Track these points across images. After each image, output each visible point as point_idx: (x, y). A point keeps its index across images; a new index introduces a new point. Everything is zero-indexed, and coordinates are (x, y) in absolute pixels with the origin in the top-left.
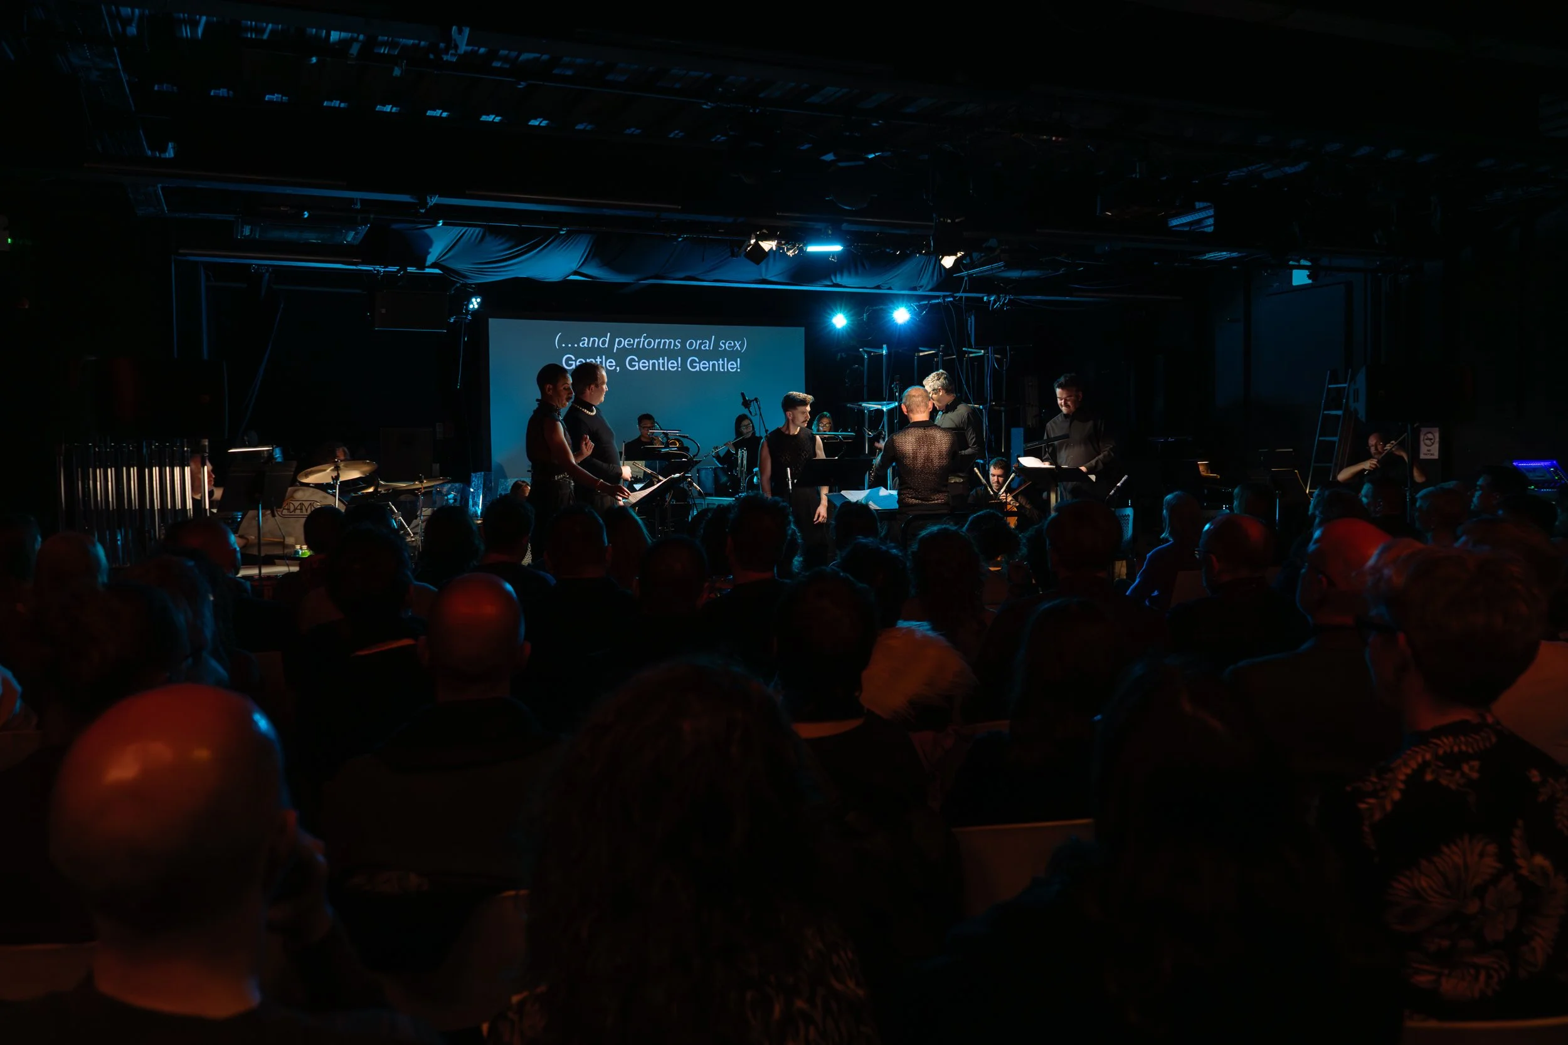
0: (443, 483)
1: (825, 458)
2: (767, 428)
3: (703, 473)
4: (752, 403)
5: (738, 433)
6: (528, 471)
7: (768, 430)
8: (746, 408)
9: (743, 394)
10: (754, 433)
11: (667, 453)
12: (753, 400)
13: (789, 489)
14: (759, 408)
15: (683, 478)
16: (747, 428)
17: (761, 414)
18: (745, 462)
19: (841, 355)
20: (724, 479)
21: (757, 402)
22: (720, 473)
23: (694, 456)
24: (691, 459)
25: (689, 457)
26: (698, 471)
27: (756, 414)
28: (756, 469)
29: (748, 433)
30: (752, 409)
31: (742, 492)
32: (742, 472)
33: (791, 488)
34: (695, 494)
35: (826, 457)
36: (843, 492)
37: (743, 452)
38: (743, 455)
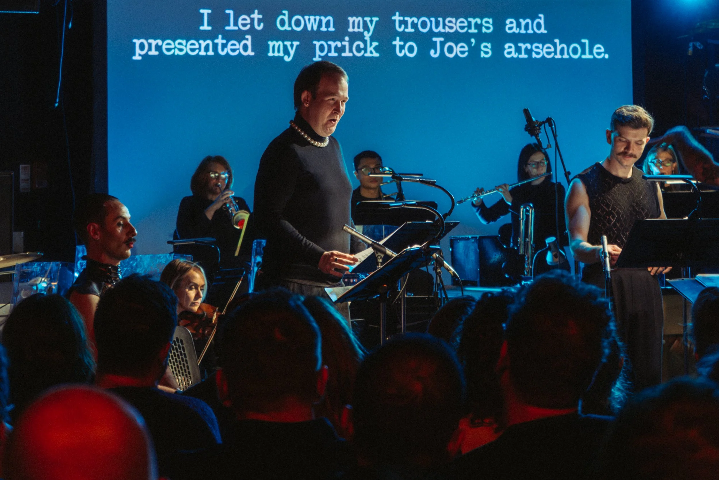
0: (31, 262)
1: (666, 219)
2: (567, 170)
3: (461, 246)
4: (543, 127)
5: (523, 174)
6: (169, 242)
7: (569, 173)
8: (532, 135)
9: (526, 112)
10: (549, 177)
11: (399, 210)
12: (544, 123)
13: (607, 272)
14: (555, 137)
15: (427, 253)
16: (537, 168)
17: (557, 146)
18: (531, 229)
19: (695, 47)
20: (496, 257)
21: (550, 125)
22: (489, 246)
23: (445, 216)
24: (441, 220)
25: (437, 218)
26: (453, 243)
27: (549, 146)
28: (550, 240)
29: (538, 175)
30: (542, 136)
31: (526, 279)
32: (526, 244)
33: (609, 269)
34: (447, 282)
35: (668, 217)
36: (699, 276)
37: (527, 211)
38: (527, 216)
